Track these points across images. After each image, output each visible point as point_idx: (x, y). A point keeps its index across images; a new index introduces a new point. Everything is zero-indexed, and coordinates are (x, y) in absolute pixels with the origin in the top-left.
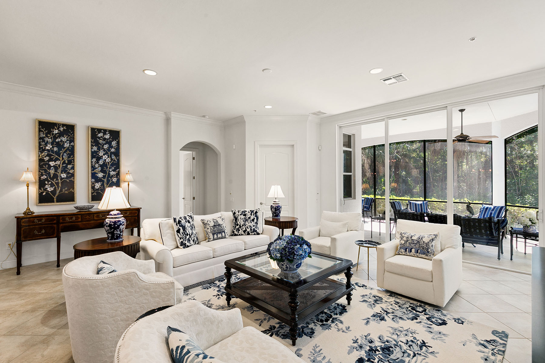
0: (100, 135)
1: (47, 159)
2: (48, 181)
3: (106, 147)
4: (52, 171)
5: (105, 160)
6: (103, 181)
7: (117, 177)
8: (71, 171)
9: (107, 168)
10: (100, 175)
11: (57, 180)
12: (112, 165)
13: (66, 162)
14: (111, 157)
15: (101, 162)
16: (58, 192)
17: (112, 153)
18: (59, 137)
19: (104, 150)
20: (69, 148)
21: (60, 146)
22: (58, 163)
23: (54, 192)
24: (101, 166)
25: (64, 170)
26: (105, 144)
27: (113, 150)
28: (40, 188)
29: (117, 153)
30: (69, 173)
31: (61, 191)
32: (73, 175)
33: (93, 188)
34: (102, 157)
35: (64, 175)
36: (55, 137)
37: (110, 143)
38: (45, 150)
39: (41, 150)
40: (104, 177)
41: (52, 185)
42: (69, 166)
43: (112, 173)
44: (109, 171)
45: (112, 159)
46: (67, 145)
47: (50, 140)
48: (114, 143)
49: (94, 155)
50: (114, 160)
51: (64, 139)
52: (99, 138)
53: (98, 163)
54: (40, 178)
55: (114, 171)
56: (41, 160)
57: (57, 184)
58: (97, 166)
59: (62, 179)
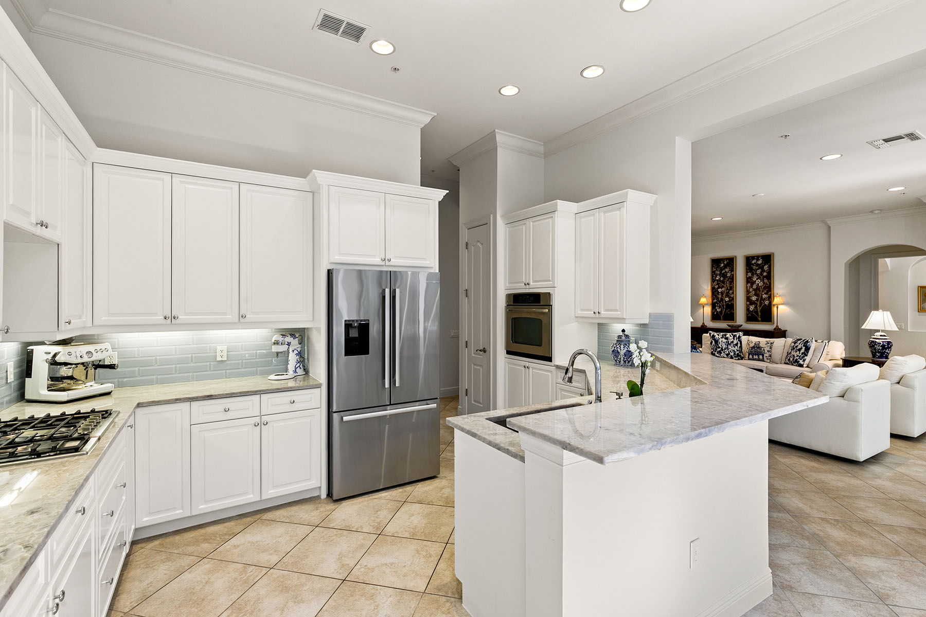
0: (753, 262)
1: (716, 287)
2: (718, 304)
3: (759, 272)
4: (720, 296)
5: (758, 284)
6: (757, 304)
7: (769, 300)
8: (732, 296)
9: (760, 291)
10: (754, 298)
11: (723, 303)
12: (765, 288)
13: (729, 288)
14: (763, 281)
15: (755, 286)
16: (723, 312)
17: (764, 277)
18: (724, 269)
19: (757, 275)
20: (730, 276)
21: (724, 276)
22: (723, 289)
23: (721, 312)
24: (754, 290)
25: (727, 295)
26: (758, 269)
27: (765, 274)
28: (713, 309)
29: (769, 277)
30: (730, 297)
31: (725, 311)
32: (733, 299)
33: (748, 309)
34: (755, 281)
35: (727, 299)
36: (722, 270)
37: (762, 267)
38: (716, 280)
39: (713, 280)
40: (757, 300)
41: (720, 307)
42: (731, 292)
43: (765, 296)
44: (762, 294)
45: (764, 283)
46: (729, 275)
47: (718, 272)
48: (766, 267)
49: (749, 280)
50: (767, 284)
51: (727, 270)
52: (753, 264)
53: (752, 287)
54: (712, 301)
55: (766, 294)
56: (713, 288)
57: (723, 306)
58: (751, 290)
59: (726, 302)
